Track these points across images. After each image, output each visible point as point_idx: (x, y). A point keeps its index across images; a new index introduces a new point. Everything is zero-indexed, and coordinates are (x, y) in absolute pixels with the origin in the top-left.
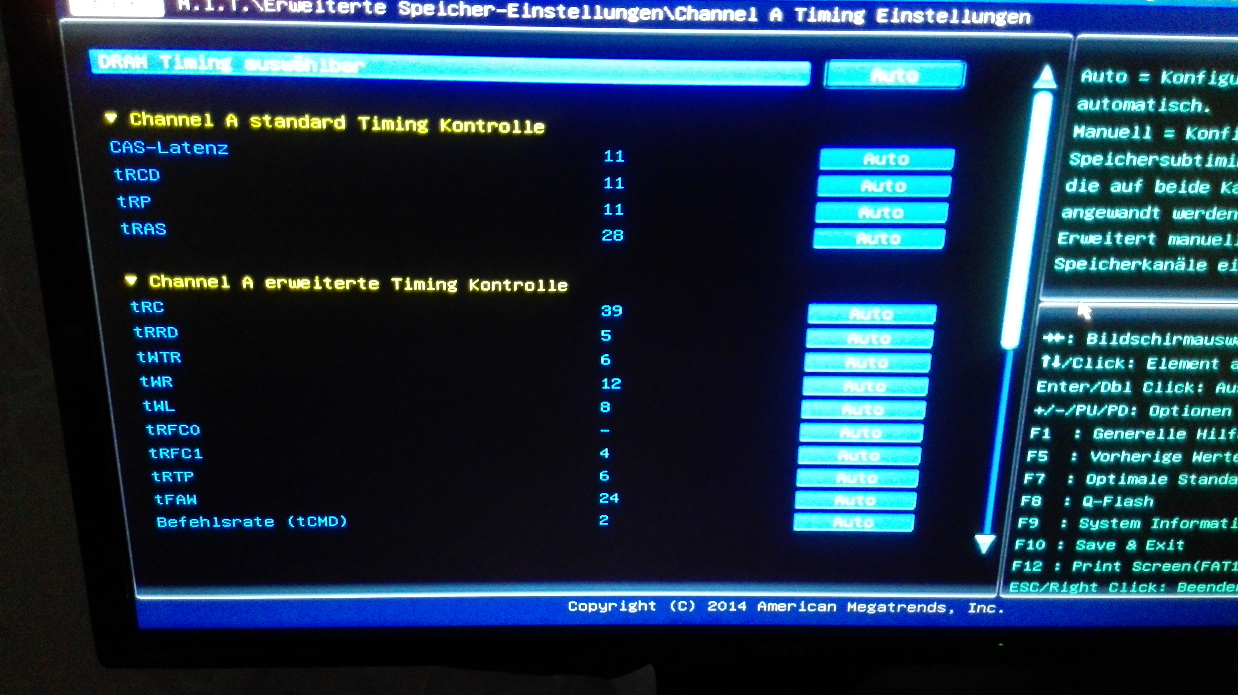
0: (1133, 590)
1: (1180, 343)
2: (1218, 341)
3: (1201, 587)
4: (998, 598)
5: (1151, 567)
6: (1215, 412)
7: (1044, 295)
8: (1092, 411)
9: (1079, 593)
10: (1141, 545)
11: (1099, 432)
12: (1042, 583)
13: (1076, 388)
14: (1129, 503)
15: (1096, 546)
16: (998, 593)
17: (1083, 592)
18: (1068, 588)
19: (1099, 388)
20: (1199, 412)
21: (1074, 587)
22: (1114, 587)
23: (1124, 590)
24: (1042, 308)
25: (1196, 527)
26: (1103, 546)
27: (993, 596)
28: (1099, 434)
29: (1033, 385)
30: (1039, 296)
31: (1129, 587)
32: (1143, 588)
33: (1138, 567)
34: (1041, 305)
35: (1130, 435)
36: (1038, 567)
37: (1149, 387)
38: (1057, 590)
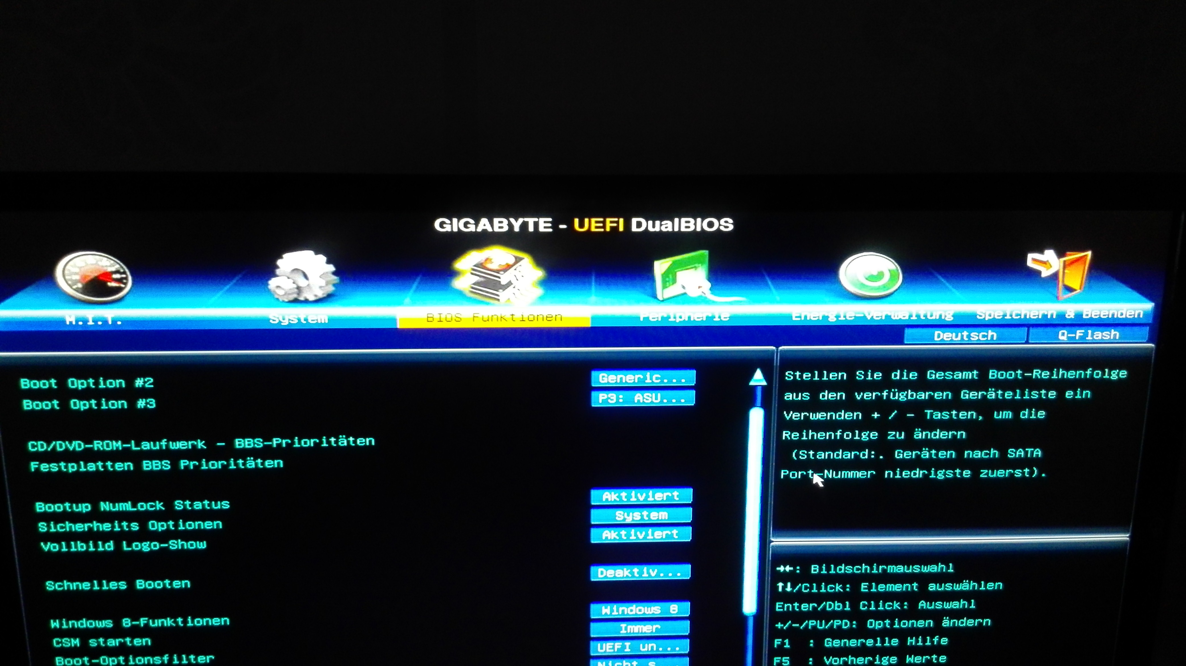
1: (884, 571)
2: (916, 569)
6: (921, 624)
7: (773, 536)
8: (822, 626)
13: (805, 607)
19: (825, 606)
20: (906, 624)
24: (773, 546)
28: (829, 643)
29: (773, 606)
30: (770, 537)
34: (772, 544)
35: (853, 643)
37: (864, 606)
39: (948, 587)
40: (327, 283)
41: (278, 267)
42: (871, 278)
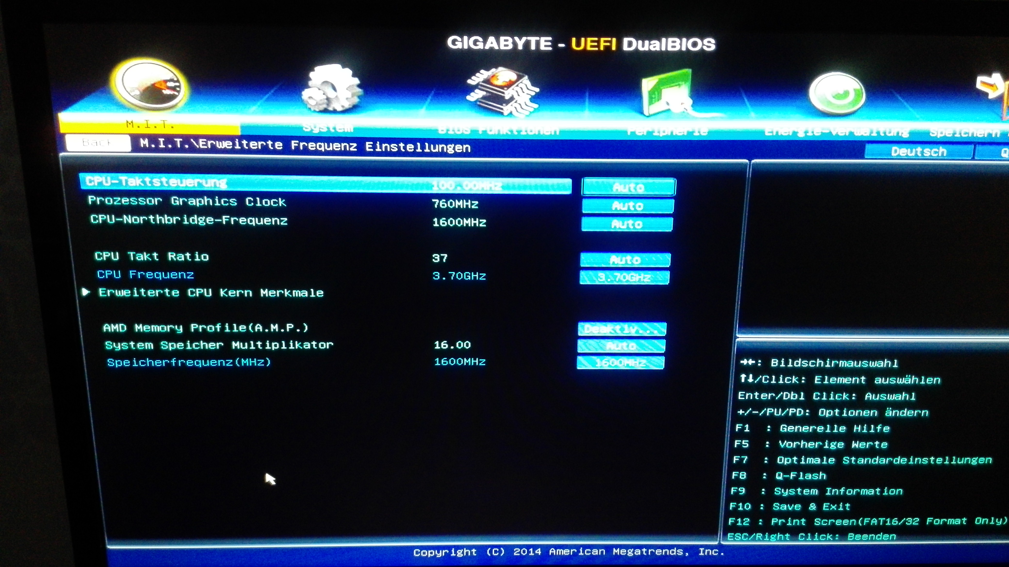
0: (816, 539)
1: (836, 365)
2: (864, 364)
3: (865, 536)
4: (720, 544)
5: (828, 523)
6: (866, 413)
7: (738, 332)
8: (778, 413)
9: (777, 541)
10: (820, 506)
11: (784, 427)
12: (750, 534)
13: (765, 396)
14: (809, 476)
15: (787, 508)
16: (720, 541)
17: (780, 540)
18: (769, 537)
19: (782, 396)
20: (854, 413)
21: (773, 537)
22: (802, 537)
23: (809, 539)
24: (738, 342)
25: (858, 493)
26: (792, 507)
27: (716, 543)
28: (784, 428)
29: (736, 394)
30: (735, 334)
31: (813, 536)
32: (823, 537)
33: (818, 522)
34: (737, 340)
35: (805, 429)
36: (747, 522)
37: (817, 396)
38: (761, 539)
39: (892, 381)
40: (353, 95)
41: (310, 79)
42: (837, 96)
